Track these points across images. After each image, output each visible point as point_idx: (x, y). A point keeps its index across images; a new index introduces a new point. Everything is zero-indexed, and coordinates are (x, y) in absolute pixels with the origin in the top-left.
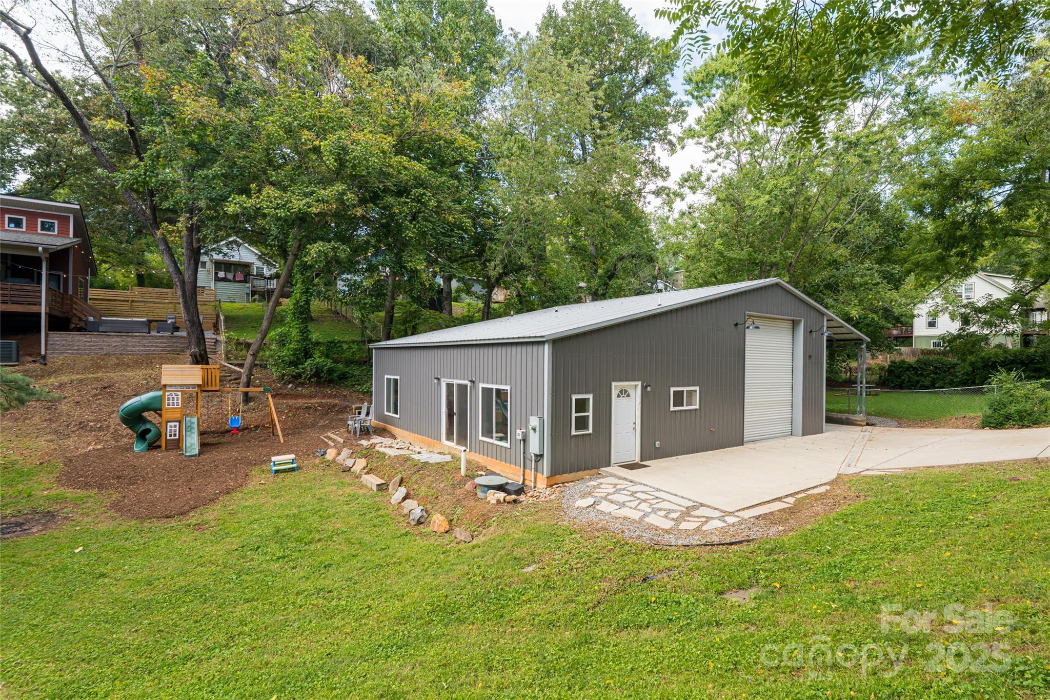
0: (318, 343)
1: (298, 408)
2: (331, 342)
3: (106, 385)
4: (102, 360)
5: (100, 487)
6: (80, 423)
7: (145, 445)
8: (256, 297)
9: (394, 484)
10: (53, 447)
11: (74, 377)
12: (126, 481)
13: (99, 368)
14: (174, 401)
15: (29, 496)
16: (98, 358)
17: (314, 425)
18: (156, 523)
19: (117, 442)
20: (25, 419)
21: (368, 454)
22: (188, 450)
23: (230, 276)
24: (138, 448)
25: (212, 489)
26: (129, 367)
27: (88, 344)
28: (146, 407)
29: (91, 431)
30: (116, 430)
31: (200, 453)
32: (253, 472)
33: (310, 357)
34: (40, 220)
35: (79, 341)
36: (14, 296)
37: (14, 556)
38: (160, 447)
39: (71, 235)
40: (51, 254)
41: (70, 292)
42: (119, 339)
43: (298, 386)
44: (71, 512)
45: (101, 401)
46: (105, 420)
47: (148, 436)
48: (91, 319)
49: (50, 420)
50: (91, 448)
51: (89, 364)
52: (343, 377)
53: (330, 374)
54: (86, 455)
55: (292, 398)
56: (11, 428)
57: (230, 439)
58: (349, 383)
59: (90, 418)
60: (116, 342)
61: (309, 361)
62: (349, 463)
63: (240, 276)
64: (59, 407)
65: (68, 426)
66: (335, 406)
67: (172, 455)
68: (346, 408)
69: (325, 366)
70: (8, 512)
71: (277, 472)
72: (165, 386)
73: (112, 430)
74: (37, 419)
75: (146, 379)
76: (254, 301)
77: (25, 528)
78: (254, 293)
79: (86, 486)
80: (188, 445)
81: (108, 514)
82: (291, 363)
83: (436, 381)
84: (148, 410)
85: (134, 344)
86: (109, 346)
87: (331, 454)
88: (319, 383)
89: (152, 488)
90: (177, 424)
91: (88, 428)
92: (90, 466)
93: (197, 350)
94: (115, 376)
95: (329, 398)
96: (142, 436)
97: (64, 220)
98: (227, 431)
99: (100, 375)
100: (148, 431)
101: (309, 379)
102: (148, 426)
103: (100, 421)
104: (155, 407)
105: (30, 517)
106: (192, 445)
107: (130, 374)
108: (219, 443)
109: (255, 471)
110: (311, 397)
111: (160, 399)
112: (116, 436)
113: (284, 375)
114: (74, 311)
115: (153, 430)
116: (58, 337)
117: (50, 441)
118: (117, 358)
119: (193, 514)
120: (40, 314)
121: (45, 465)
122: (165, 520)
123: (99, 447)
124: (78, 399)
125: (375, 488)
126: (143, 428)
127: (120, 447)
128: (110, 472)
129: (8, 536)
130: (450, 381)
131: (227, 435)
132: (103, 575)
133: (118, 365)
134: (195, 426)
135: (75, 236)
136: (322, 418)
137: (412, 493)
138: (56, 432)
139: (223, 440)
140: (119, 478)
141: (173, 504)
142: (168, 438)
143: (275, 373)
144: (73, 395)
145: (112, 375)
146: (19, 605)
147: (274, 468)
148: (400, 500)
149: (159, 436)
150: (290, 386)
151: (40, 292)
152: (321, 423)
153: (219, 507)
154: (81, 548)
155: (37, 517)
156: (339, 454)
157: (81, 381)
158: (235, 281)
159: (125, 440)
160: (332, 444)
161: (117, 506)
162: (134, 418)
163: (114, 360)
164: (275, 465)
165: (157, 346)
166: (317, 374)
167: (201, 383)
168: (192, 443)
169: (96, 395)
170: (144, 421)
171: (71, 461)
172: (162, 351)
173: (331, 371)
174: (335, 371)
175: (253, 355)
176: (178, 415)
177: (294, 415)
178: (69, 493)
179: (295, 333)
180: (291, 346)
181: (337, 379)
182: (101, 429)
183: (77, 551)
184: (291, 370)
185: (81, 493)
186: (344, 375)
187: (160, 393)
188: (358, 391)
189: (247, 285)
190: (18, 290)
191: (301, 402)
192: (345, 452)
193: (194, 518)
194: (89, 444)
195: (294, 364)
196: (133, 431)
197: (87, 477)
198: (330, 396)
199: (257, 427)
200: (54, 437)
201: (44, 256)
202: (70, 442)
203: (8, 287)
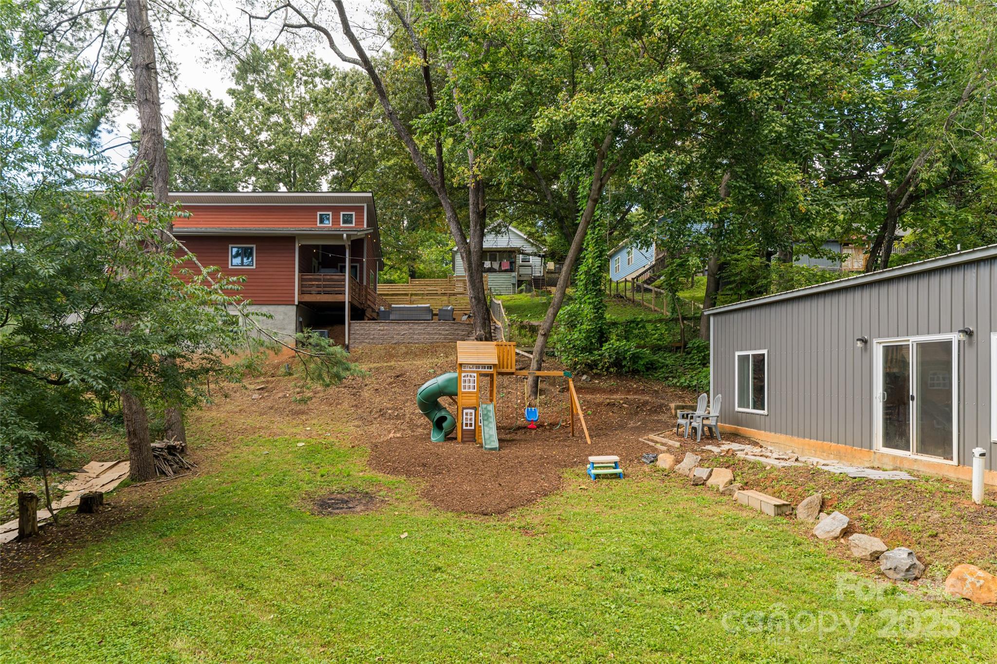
0: (614, 324)
1: (599, 405)
2: (632, 322)
3: (399, 373)
4: (394, 349)
5: (408, 474)
6: (381, 411)
7: (442, 435)
8: (523, 287)
9: (809, 506)
10: (360, 433)
11: (372, 366)
12: (431, 469)
13: (390, 356)
14: (469, 384)
15: (348, 475)
16: (391, 347)
17: (622, 427)
18: (474, 520)
19: (413, 431)
20: (338, 404)
21: (729, 462)
22: (488, 442)
23: (496, 266)
24: (436, 437)
25: (524, 488)
26: (416, 356)
27: (382, 333)
28: (441, 392)
29: (389, 419)
30: (411, 420)
31: (500, 448)
32: (566, 475)
33: (606, 341)
34: (342, 213)
35: (374, 330)
36: (325, 286)
37: (346, 532)
38: (456, 439)
39: (365, 226)
40: (352, 241)
41: (365, 283)
42: (406, 327)
43: (593, 377)
44: (387, 496)
45: (396, 389)
46: (401, 409)
47: (445, 425)
48: (382, 308)
49: (356, 406)
50: (391, 435)
51: (383, 352)
52: (651, 367)
53: (635, 362)
54: (389, 442)
55: (588, 393)
56: (327, 412)
57: (523, 437)
58: (659, 374)
59: (389, 406)
60: (404, 330)
61: (606, 346)
62: (702, 473)
63: (506, 265)
64: (362, 394)
65: (371, 412)
66: (645, 403)
67: (471, 448)
68: (661, 406)
69: (628, 350)
70: (334, 488)
71: (597, 476)
72: (461, 365)
73: (407, 419)
74: (345, 405)
75: (433, 368)
76: (521, 292)
77: (350, 505)
78: (520, 283)
79: (394, 471)
80: (487, 436)
81: (422, 502)
82: (584, 349)
83: (859, 344)
84: (445, 394)
85: (420, 333)
86: (398, 334)
87: (665, 461)
88: (619, 375)
89: (459, 480)
90: (473, 411)
91: (387, 416)
92: (395, 451)
93: (482, 332)
94: (405, 364)
95: (635, 393)
96: (439, 424)
97: (359, 210)
98: (519, 428)
99: (392, 363)
100: (443, 419)
101: (608, 368)
102: (443, 413)
103: (396, 409)
104: (450, 391)
105: (353, 495)
106: (491, 436)
107: (418, 363)
108: (513, 440)
109: (567, 474)
110: (612, 391)
111: (456, 381)
112: (412, 426)
113: (576, 363)
114: (369, 302)
115: (449, 417)
116: (357, 326)
117: (358, 426)
118: (406, 347)
119: (511, 515)
120: (344, 302)
121: (356, 448)
122: (482, 517)
123: (398, 435)
124: (377, 386)
125: (771, 512)
126: (438, 415)
127: (417, 437)
128: (416, 459)
129: (338, 511)
130: (893, 341)
131: (519, 432)
132: (438, 569)
133: (407, 353)
134: (492, 414)
135: (368, 226)
136: (631, 419)
137: (857, 524)
138: (361, 418)
139: (517, 437)
140: (424, 465)
141: (486, 500)
142: (464, 428)
143: (565, 360)
144: (372, 383)
145: (403, 364)
146: (364, 586)
147: (594, 472)
148: (837, 532)
149: (454, 426)
150: (584, 377)
151: (344, 280)
152: (631, 424)
153: (541, 510)
154: (406, 534)
155: (358, 496)
156: (678, 461)
157: (378, 369)
158: (500, 271)
159: (420, 430)
160: (665, 448)
161: (426, 494)
162: (430, 404)
163: (403, 349)
164: (594, 468)
165: (440, 334)
166: (617, 363)
167: (497, 363)
168: (490, 436)
169: (391, 383)
170: (438, 407)
171: (376, 446)
172: (445, 339)
173: (635, 358)
174: (641, 358)
175: (544, 335)
176: (473, 401)
177: (594, 413)
178: (381, 477)
179: (587, 310)
180: (584, 327)
181: (643, 369)
182: (398, 417)
183: (403, 536)
184: (583, 357)
185: (392, 478)
186: (652, 364)
187: (455, 375)
188: (675, 386)
189: (513, 274)
190: (328, 280)
191: (599, 398)
192: (690, 459)
193: (515, 518)
194: (389, 432)
195: (588, 349)
196: (429, 418)
197: (394, 462)
198: (636, 392)
199: (552, 425)
200: (360, 423)
201: (347, 244)
202: (374, 429)
203: (321, 277)
